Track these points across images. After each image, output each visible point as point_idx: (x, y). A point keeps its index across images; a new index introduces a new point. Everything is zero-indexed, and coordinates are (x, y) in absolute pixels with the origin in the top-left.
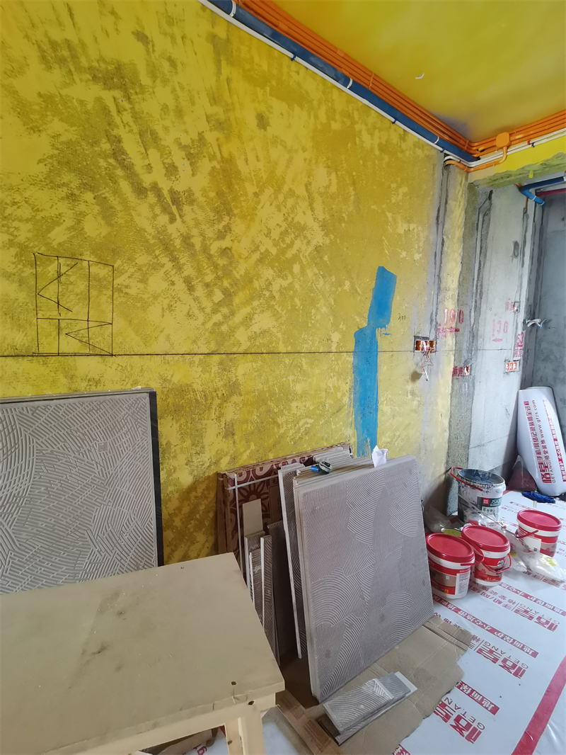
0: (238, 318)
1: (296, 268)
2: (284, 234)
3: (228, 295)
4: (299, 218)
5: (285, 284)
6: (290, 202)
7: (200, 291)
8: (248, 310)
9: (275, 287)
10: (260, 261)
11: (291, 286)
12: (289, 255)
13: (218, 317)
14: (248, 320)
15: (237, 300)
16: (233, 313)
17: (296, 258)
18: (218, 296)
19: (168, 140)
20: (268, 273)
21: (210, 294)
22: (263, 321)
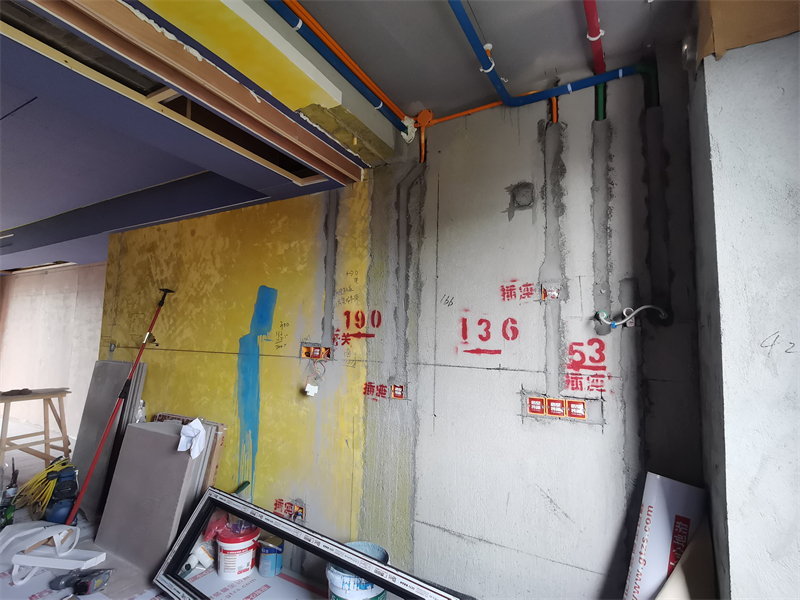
0: (178, 332)
1: (205, 300)
2: (199, 283)
3: (175, 320)
4: (208, 272)
5: (198, 310)
6: (203, 265)
7: (166, 320)
8: (181, 328)
9: (194, 313)
10: (188, 301)
11: (201, 311)
12: (201, 294)
13: (171, 332)
14: (182, 331)
15: (178, 323)
16: (176, 329)
17: (205, 295)
18: (172, 321)
19: (162, 261)
20: (191, 306)
21: (169, 321)
22: (188, 333)
